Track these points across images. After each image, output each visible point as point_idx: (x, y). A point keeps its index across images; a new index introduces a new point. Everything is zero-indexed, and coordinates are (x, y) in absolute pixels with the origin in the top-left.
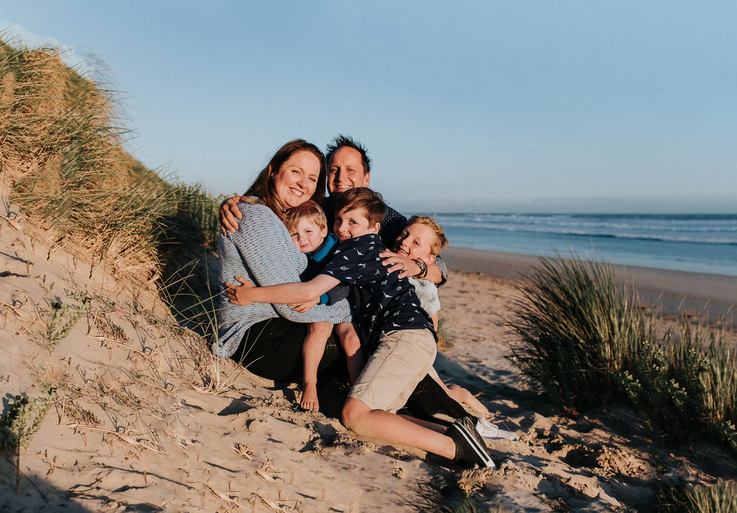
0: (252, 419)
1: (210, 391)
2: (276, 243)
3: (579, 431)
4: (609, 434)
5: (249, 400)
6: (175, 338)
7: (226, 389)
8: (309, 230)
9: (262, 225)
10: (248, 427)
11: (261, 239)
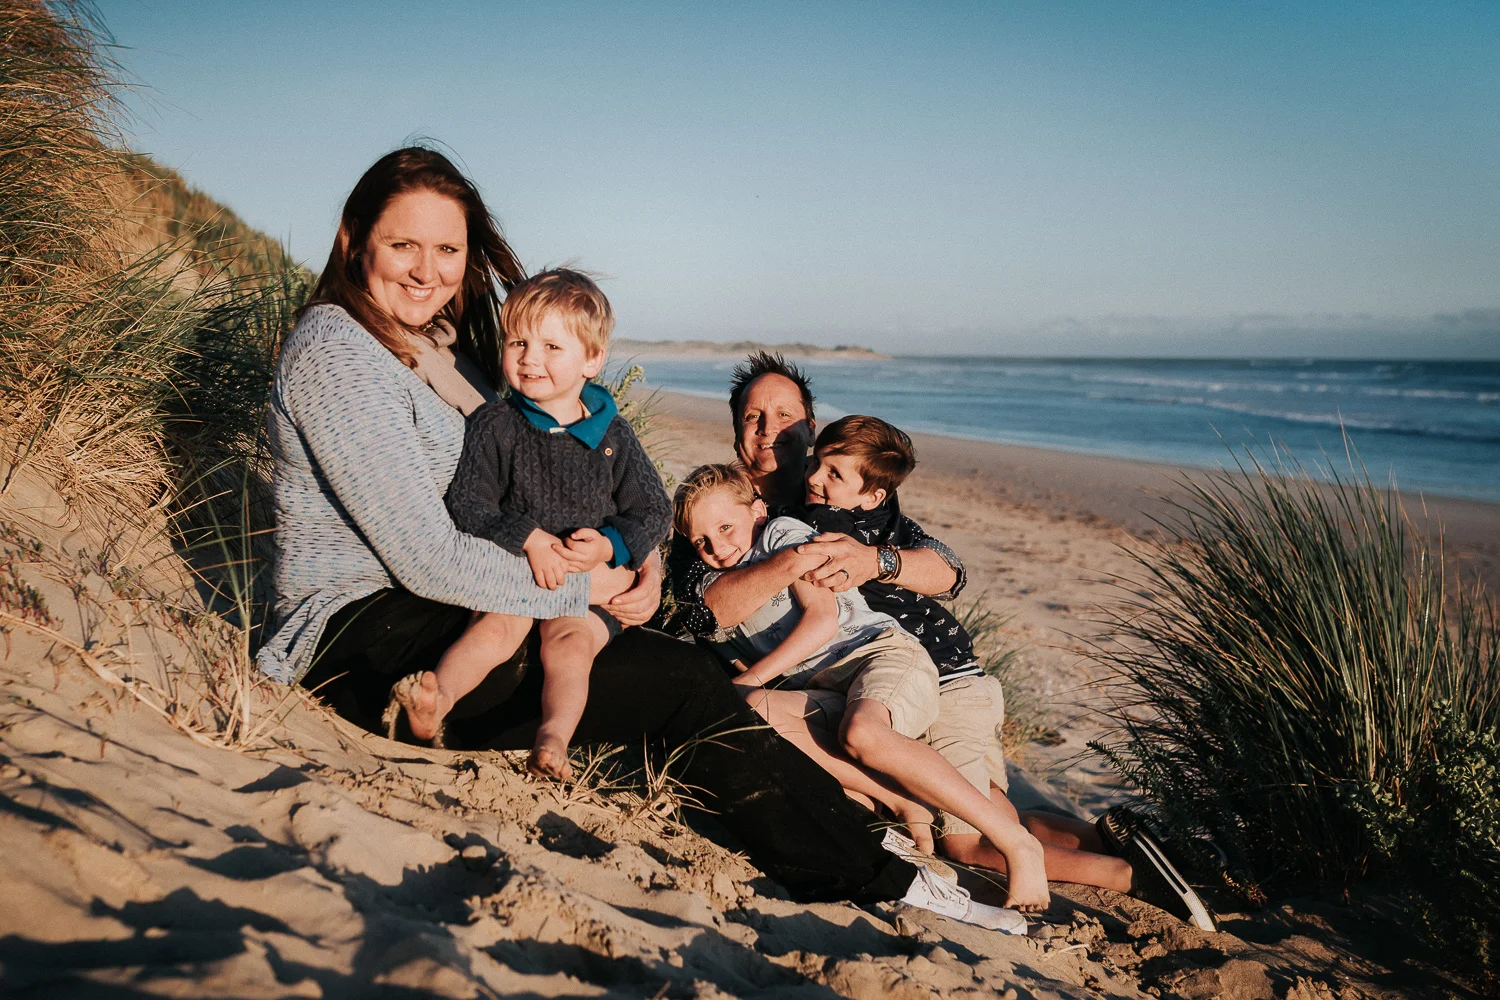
0: (303, 801)
1: (227, 744)
2: (385, 424)
3: (1243, 938)
4: (1335, 951)
5: (317, 771)
6: (170, 631)
7: (263, 742)
8: (556, 344)
9: (355, 384)
10: (291, 819)
11: (350, 417)
